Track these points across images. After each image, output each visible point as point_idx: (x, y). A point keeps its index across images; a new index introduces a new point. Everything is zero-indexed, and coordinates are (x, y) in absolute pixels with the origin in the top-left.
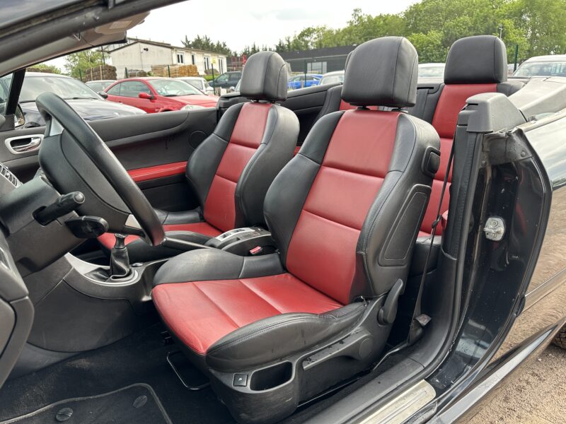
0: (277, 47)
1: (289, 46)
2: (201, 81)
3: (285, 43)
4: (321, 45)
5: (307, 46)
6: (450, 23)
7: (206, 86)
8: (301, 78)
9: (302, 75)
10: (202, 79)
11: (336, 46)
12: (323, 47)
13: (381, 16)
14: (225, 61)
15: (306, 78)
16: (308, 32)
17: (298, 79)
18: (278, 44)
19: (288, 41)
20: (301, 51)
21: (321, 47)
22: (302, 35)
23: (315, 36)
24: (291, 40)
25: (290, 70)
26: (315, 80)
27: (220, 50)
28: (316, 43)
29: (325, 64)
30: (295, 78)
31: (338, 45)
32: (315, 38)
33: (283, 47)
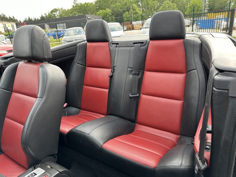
0: (41, 17)
1: (46, 17)
2: (2, 36)
3: (44, 16)
4: (61, 16)
5: (55, 17)
6: (112, 6)
7: (6, 39)
8: (55, 31)
9: (55, 30)
10: (3, 35)
11: (68, 16)
12: (63, 17)
13: (85, 3)
14: (15, 25)
15: (57, 31)
16: (55, 10)
17: (54, 32)
18: (41, 16)
19: (46, 15)
20: (53, 19)
21: (62, 17)
22: (52, 12)
23: (58, 12)
24: (47, 14)
25: (49, 28)
26: (62, 32)
27: (11, 20)
28: (59, 15)
29: (65, 24)
30: (52, 32)
31: (69, 16)
32: (59, 13)
33: (44, 17)
